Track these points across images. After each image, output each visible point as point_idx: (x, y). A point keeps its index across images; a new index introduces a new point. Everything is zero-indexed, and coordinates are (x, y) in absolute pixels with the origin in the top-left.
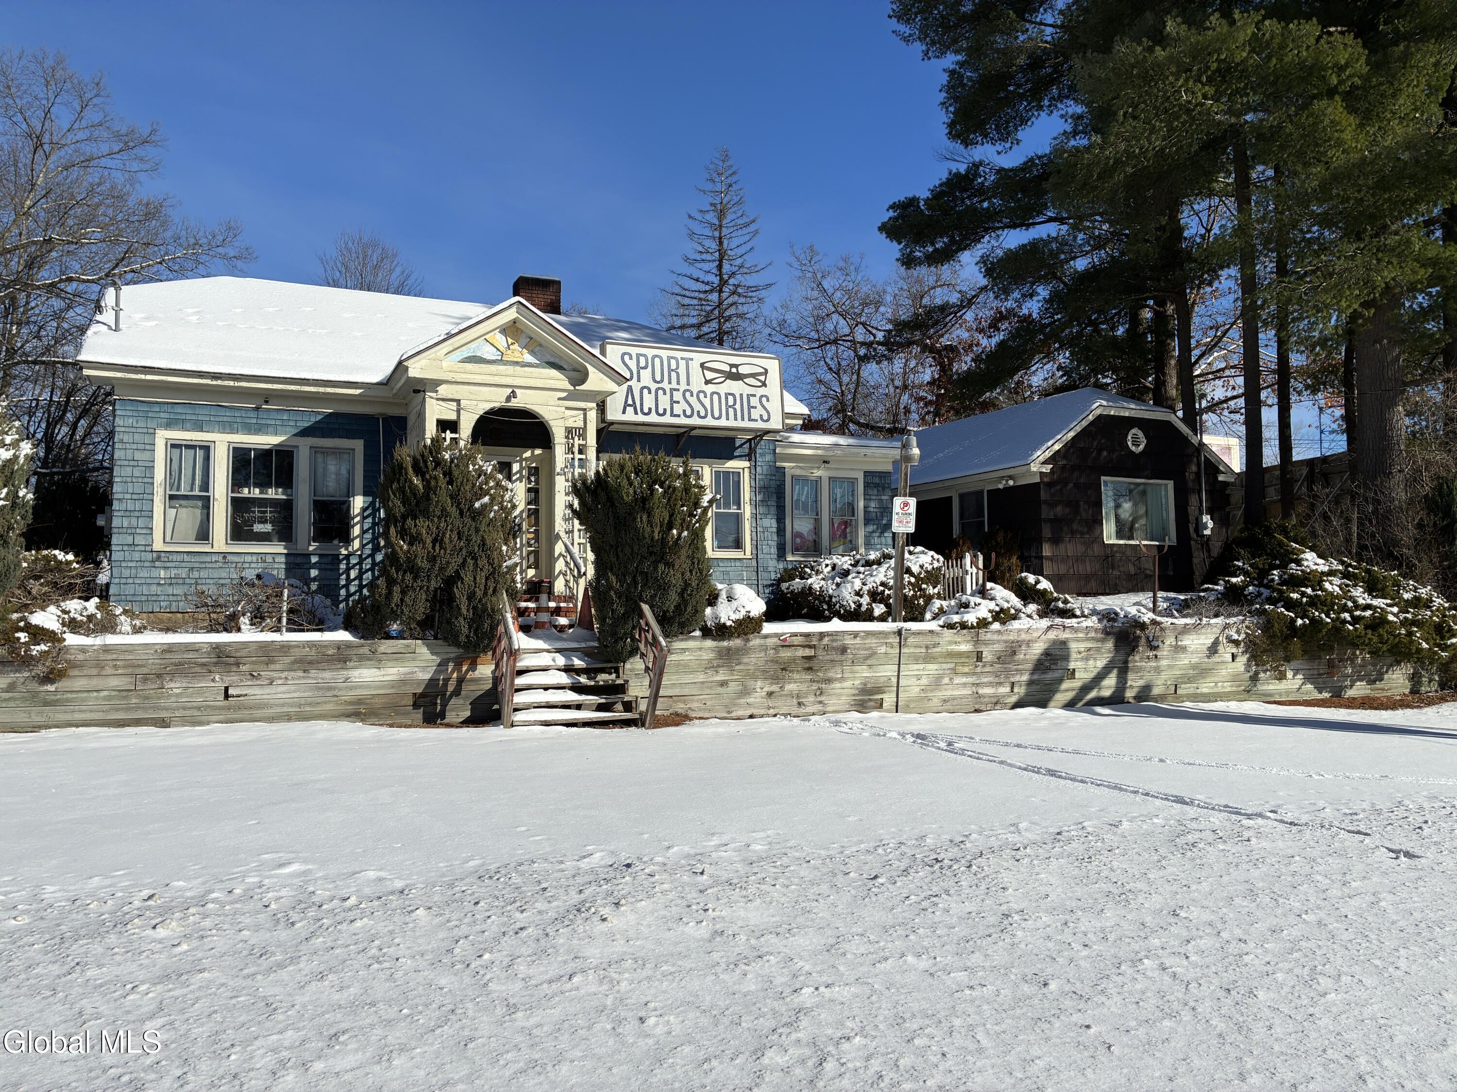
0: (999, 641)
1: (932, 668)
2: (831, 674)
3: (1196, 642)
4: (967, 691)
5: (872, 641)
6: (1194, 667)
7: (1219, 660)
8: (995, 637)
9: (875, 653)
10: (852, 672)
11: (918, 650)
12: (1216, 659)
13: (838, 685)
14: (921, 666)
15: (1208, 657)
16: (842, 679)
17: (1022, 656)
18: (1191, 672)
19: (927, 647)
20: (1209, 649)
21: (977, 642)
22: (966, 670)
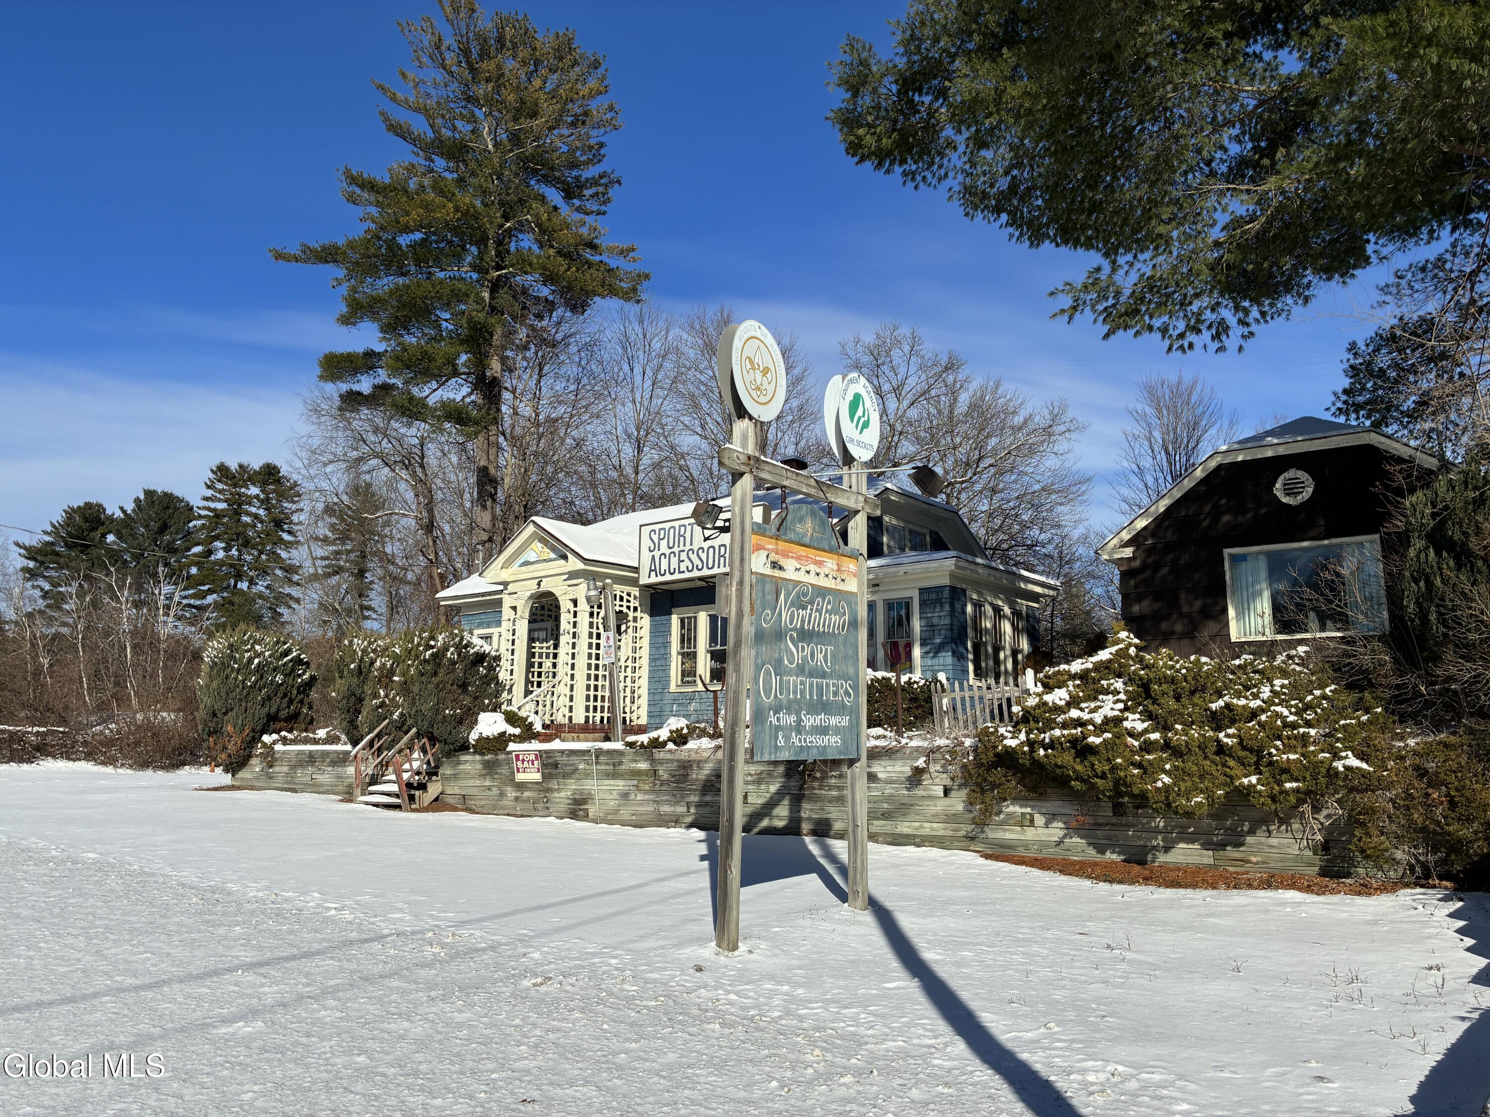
0: (672, 761)
1: (620, 784)
2: (551, 786)
3: (889, 769)
4: (650, 808)
5: (574, 759)
6: (890, 799)
7: (924, 793)
8: (668, 756)
9: (577, 769)
10: (565, 784)
11: (607, 767)
12: (919, 792)
13: (557, 795)
14: (612, 782)
15: (908, 789)
16: (559, 791)
17: (694, 776)
18: (885, 805)
19: (614, 765)
20: (909, 779)
21: (653, 761)
22: (647, 787)
